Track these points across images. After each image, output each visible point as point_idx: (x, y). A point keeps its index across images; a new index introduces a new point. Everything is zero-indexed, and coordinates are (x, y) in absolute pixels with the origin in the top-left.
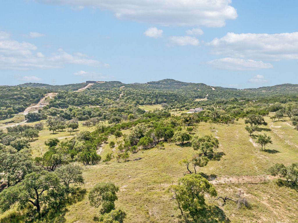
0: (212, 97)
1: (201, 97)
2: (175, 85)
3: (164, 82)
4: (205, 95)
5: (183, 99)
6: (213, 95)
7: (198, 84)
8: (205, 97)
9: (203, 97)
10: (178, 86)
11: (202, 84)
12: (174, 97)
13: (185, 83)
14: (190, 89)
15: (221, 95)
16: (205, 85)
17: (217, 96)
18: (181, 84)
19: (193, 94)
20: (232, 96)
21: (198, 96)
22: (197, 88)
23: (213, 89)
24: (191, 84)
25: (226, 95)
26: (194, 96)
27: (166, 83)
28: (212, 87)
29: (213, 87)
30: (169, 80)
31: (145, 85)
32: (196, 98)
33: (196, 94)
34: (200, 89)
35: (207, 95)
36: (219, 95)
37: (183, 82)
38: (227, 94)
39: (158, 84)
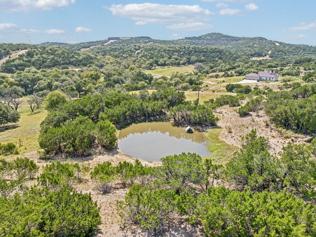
0: (278, 54)
1: (260, 55)
2: (222, 40)
3: (208, 37)
4: (267, 52)
5: (231, 56)
6: (279, 52)
7: (254, 39)
8: (266, 55)
9: (264, 55)
10: (226, 42)
11: (261, 39)
12: (218, 54)
13: (237, 37)
14: (243, 44)
15: (291, 52)
16: (265, 39)
17: (286, 53)
18: (230, 39)
19: (248, 51)
20: (309, 53)
21: (255, 54)
22: (254, 44)
23: (277, 44)
24: (244, 38)
25: (300, 51)
26: (250, 53)
27: (210, 38)
28: (275, 41)
29: (277, 42)
30: (215, 34)
31: (182, 40)
32: (253, 55)
33: (252, 50)
34: (257, 44)
35: (270, 52)
36: (288, 52)
37: (233, 37)
38: (302, 51)
39: (199, 39)
